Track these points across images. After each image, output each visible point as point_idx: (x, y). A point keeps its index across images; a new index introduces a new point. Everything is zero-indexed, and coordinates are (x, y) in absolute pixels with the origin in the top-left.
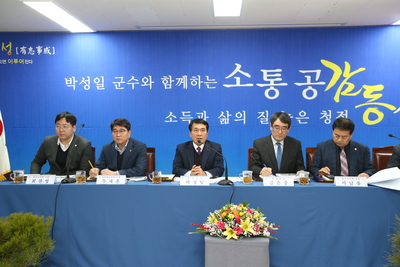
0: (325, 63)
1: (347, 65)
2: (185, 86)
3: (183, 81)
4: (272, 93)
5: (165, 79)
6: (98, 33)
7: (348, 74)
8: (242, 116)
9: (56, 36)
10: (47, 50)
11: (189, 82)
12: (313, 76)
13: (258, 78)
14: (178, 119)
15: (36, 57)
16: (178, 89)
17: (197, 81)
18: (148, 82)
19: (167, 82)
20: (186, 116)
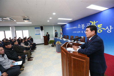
0: (91, 22)
1: (94, 21)
3: (74, 27)
4: (83, 28)
7: (94, 23)
8: (80, 32)
9: (65, 25)
12: (89, 24)
13: (81, 26)
15: (65, 27)
16: (74, 28)
17: (75, 27)
18: (71, 28)
19: (73, 28)
20: (75, 32)
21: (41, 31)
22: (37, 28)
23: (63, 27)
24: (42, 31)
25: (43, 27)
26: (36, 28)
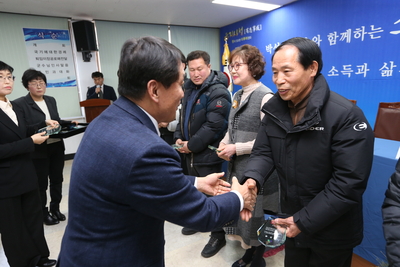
2: (349, 40)
3: (347, 35)
5: (331, 36)
6: (284, 6)
9: (260, 17)
10: (258, 28)
11: (353, 34)
14: (339, 73)
15: (253, 34)
16: (341, 44)
17: (360, 33)
18: (317, 41)
19: (332, 38)
20: (347, 70)
21: (78, 57)
22: (47, 34)
23: (232, 34)
24: (87, 59)
25: (90, 26)
26: (33, 34)
